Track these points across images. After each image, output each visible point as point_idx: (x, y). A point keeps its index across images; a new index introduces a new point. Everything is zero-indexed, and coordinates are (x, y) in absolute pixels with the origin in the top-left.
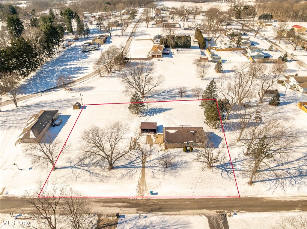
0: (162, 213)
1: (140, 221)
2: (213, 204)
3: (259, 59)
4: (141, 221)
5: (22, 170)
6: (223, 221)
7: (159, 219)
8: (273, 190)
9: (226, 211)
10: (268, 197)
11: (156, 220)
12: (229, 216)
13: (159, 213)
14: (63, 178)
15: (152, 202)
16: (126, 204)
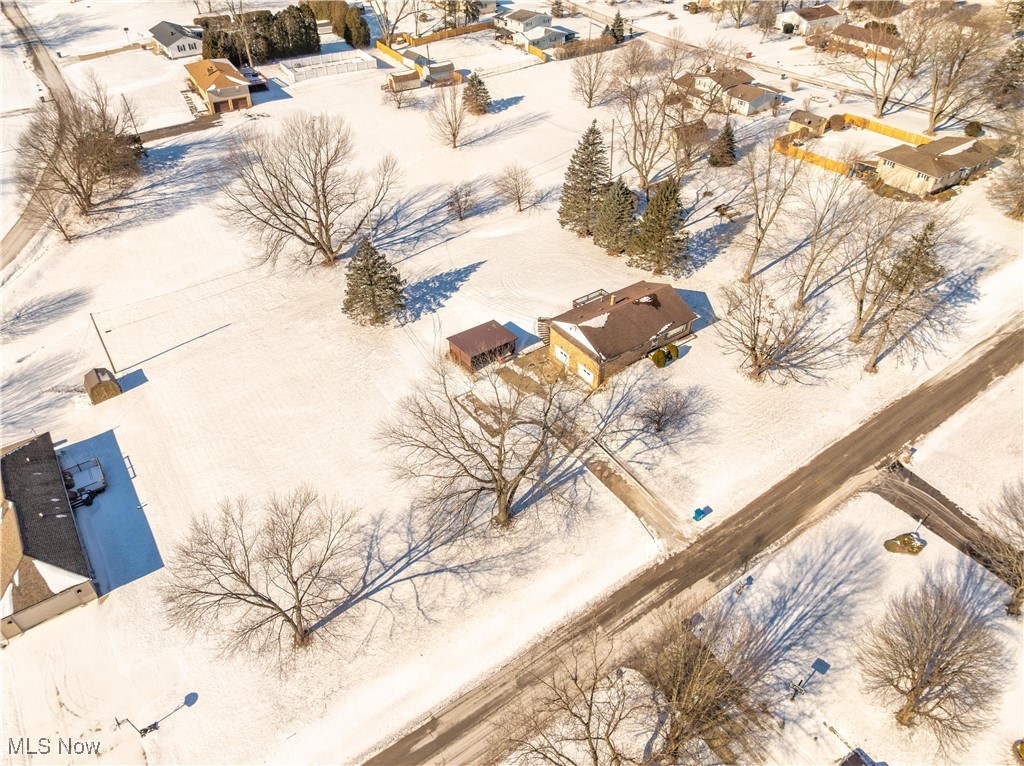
0: (775, 548)
1: (748, 601)
2: (853, 455)
3: (554, 47)
4: (751, 599)
5: (154, 727)
6: (907, 480)
7: (784, 565)
8: (920, 359)
9: (891, 455)
10: (929, 381)
11: (781, 573)
12: (907, 462)
13: (768, 550)
14: (373, 645)
15: (724, 536)
16: (665, 586)
